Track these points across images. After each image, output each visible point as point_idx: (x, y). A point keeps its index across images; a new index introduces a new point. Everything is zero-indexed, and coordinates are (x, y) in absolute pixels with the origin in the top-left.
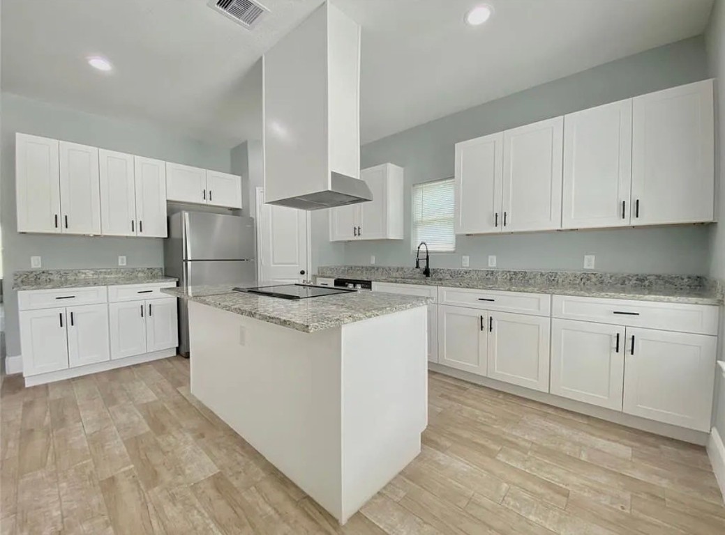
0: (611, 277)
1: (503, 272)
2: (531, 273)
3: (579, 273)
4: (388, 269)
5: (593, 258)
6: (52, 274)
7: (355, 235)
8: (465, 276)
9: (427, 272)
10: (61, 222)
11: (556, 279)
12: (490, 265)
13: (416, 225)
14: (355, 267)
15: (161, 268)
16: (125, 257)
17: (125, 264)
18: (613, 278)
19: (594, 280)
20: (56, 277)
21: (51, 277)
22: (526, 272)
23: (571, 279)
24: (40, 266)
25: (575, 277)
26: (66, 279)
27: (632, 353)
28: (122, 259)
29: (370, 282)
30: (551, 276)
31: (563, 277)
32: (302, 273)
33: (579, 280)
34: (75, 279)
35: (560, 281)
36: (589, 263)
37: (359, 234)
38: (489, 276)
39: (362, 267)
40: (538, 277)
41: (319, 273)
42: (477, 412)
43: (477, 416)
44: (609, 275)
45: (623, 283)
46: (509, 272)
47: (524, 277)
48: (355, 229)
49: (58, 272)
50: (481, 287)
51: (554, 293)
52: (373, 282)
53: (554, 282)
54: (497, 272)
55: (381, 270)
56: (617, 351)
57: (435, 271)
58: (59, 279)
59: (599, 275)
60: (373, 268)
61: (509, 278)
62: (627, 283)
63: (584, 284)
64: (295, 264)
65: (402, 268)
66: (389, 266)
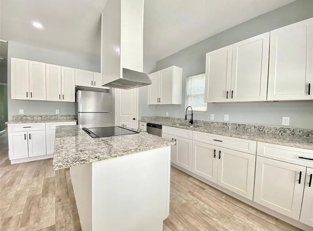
0: (300, 132)
1: (232, 124)
2: (249, 125)
3: (279, 127)
5: (288, 118)
6: (28, 117)
7: (158, 102)
8: (211, 125)
9: (191, 122)
10: (29, 95)
11: (264, 130)
12: (225, 120)
13: (188, 97)
14: (160, 117)
15: (74, 115)
16: (58, 110)
17: (58, 113)
18: (301, 132)
19: (288, 132)
20: (29, 118)
21: (27, 118)
22: (245, 125)
23: (274, 131)
24: (23, 113)
25: (276, 129)
26: (34, 119)
27: (310, 186)
28: (57, 111)
29: (162, 125)
30: (261, 128)
31: (268, 129)
32: (134, 119)
33: (279, 132)
34: (37, 119)
35: (266, 131)
36: (286, 121)
37: (160, 102)
38: (224, 126)
39: (163, 117)
40: (253, 128)
41: (142, 119)
42: (206, 206)
43: (205, 209)
44: (298, 130)
45: (308, 136)
46: (236, 124)
47: (244, 128)
48: (158, 99)
49: (30, 116)
50: (215, 133)
51: (258, 141)
52: (163, 126)
53: (262, 132)
54: (229, 124)
55: (170, 120)
56: (299, 183)
57: (196, 121)
58: (30, 119)
59: (292, 129)
60: (167, 118)
61: (235, 127)
62: (310, 136)
63: (282, 134)
64: (131, 115)
65: (180, 119)
66: (175, 117)
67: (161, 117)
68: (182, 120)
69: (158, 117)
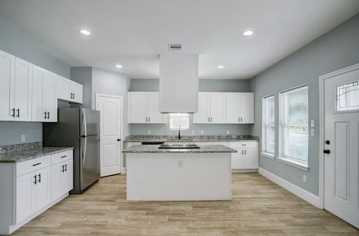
1: (206, 136)
3: (226, 136)
4: (158, 137)
5: (229, 131)
7: (147, 121)
9: (179, 137)
12: (202, 134)
19: (230, 137)
31: (222, 137)
32: (118, 140)
37: (149, 121)
38: (202, 138)
39: (143, 136)
40: (216, 137)
41: (126, 140)
44: (233, 136)
46: (208, 136)
48: (147, 118)
54: (204, 136)
55: (154, 137)
56: (243, 154)
60: (150, 136)
63: (227, 139)
64: (114, 135)
66: (160, 135)
67: (141, 136)
68: (168, 137)
69: (136, 136)
